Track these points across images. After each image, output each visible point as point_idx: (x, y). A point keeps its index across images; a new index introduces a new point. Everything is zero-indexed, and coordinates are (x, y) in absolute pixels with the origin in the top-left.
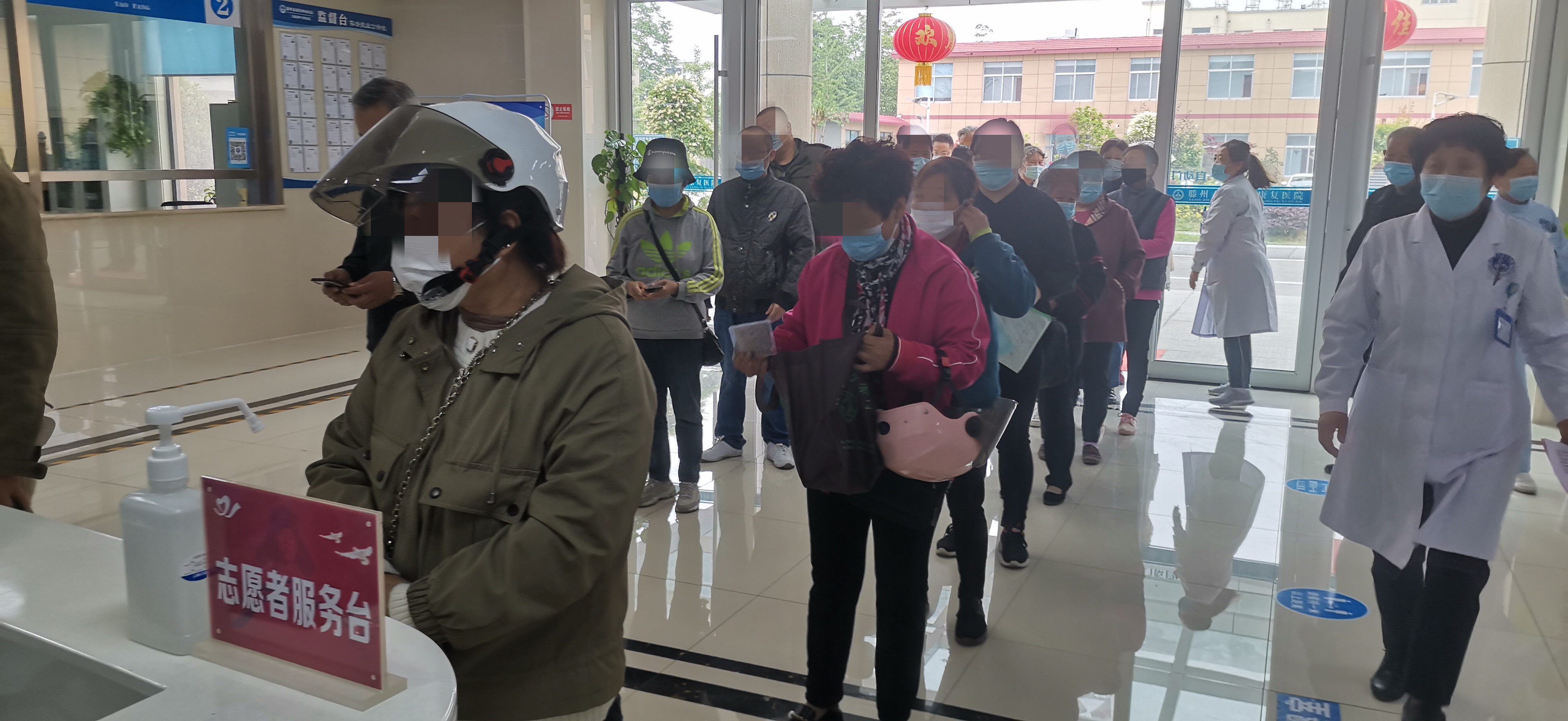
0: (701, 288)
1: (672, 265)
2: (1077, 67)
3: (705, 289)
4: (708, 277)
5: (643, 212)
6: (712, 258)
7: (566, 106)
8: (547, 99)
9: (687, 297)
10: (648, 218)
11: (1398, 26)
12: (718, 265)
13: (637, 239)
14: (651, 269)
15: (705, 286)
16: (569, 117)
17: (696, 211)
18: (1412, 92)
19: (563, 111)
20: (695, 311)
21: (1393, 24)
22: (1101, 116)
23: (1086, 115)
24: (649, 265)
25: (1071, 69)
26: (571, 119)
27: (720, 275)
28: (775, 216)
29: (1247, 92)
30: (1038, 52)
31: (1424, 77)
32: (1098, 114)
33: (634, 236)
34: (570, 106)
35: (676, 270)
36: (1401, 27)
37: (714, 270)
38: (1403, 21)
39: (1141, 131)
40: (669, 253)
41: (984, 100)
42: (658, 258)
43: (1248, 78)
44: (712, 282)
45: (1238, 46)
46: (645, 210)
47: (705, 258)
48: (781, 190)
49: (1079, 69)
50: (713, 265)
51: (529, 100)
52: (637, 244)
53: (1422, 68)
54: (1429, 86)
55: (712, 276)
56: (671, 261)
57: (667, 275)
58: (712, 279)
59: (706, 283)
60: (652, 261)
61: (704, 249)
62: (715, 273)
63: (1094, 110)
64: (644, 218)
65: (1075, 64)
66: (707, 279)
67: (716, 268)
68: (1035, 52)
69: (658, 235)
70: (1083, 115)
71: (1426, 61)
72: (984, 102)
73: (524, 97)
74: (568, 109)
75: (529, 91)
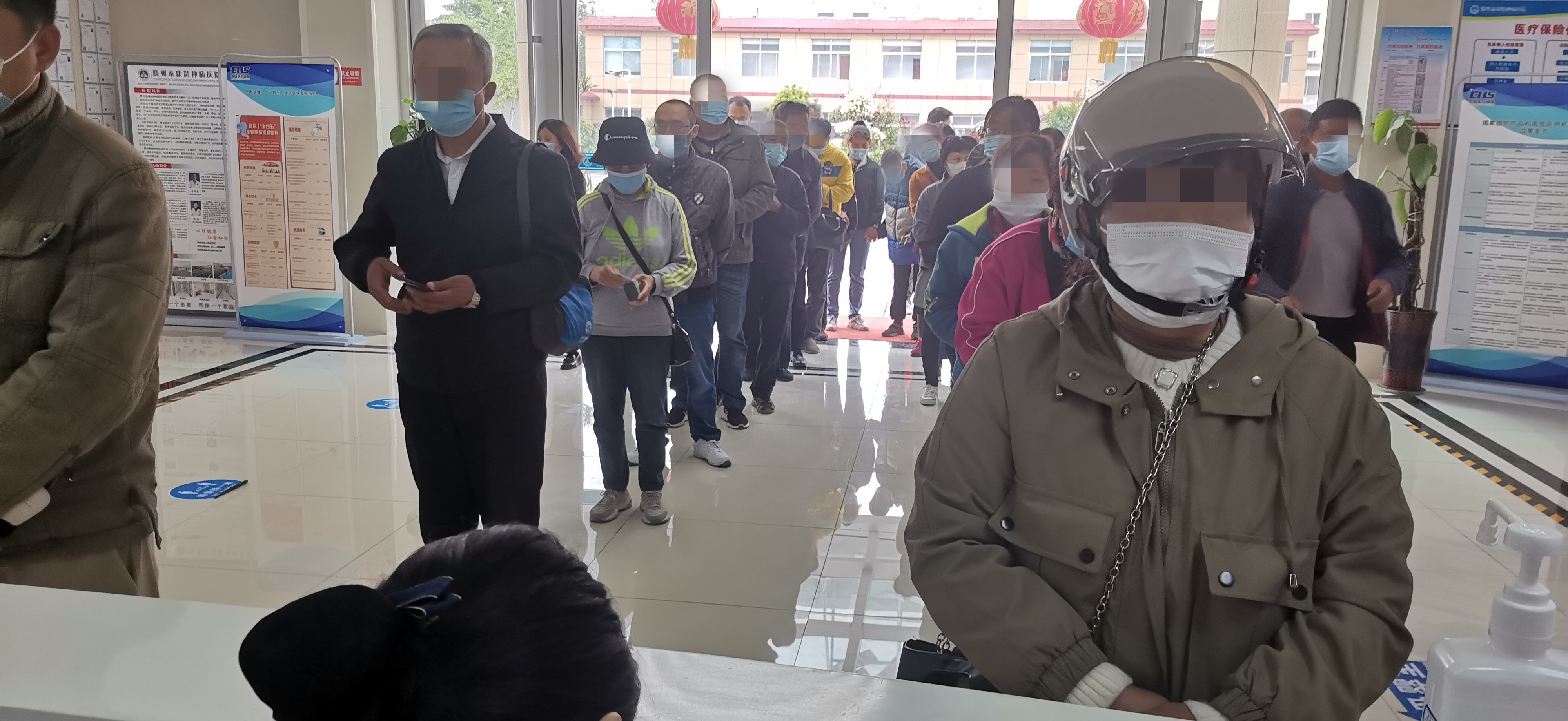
0: (676, 280)
1: (639, 253)
2: (762, 46)
3: (679, 281)
4: (682, 267)
5: (601, 196)
6: (683, 245)
7: (354, 70)
8: (335, 61)
9: (663, 291)
10: (608, 204)
11: (1134, 15)
12: (690, 254)
13: (596, 225)
14: (616, 258)
15: (680, 278)
16: (358, 82)
17: (660, 193)
18: (1056, 78)
19: (350, 76)
20: (664, 305)
21: (1129, 14)
22: (807, 94)
23: (794, 93)
24: (612, 254)
25: (756, 47)
26: (360, 84)
27: (693, 264)
28: (702, 199)
29: (916, 74)
30: (724, 30)
31: (1066, 63)
32: (805, 92)
33: (592, 222)
34: (359, 70)
35: (643, 258)
36: (1136, 17)
37: (686, 259)
38: (1137, 11)
39: (854, 110)
40: (636, 240)
41: (673, 75)
42: (623, 246)
43: (917, 62)
44: (687, 273)
45: (907, 32)
46: (603, 194)
47: (675, 246)
48: (706, 169)
49: (765, 47)
50: (684, 253)
51: (305, 61)
52: (598, 230)
53: (1064, 56)
54: (1070, 73)
55: (686, 266)
56: (638, 249)
57: (633, 264)
58: (686, 270)
59: (680, 274)
60: (617, 249)
61: (673, 237)
62: (689, 262)
63: (800, 88)
64: (602, 201)
65: (760, 43)
66: (681, 270)
67: (688, 256)
68: (722, 29)
69: (620, 220)
70: (791, 93)
71: (1068, 50)
72: (673, 77)
73: (300, 59)
74: (357, 73)
75: (305, 52)
